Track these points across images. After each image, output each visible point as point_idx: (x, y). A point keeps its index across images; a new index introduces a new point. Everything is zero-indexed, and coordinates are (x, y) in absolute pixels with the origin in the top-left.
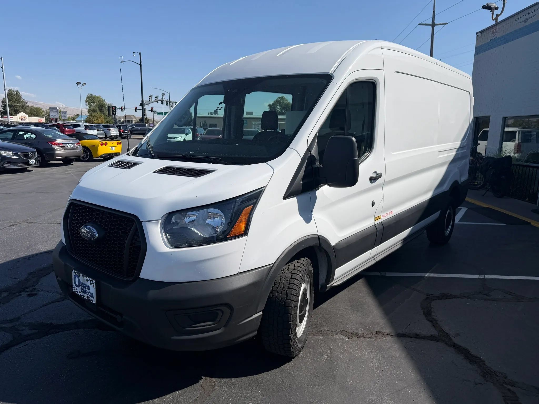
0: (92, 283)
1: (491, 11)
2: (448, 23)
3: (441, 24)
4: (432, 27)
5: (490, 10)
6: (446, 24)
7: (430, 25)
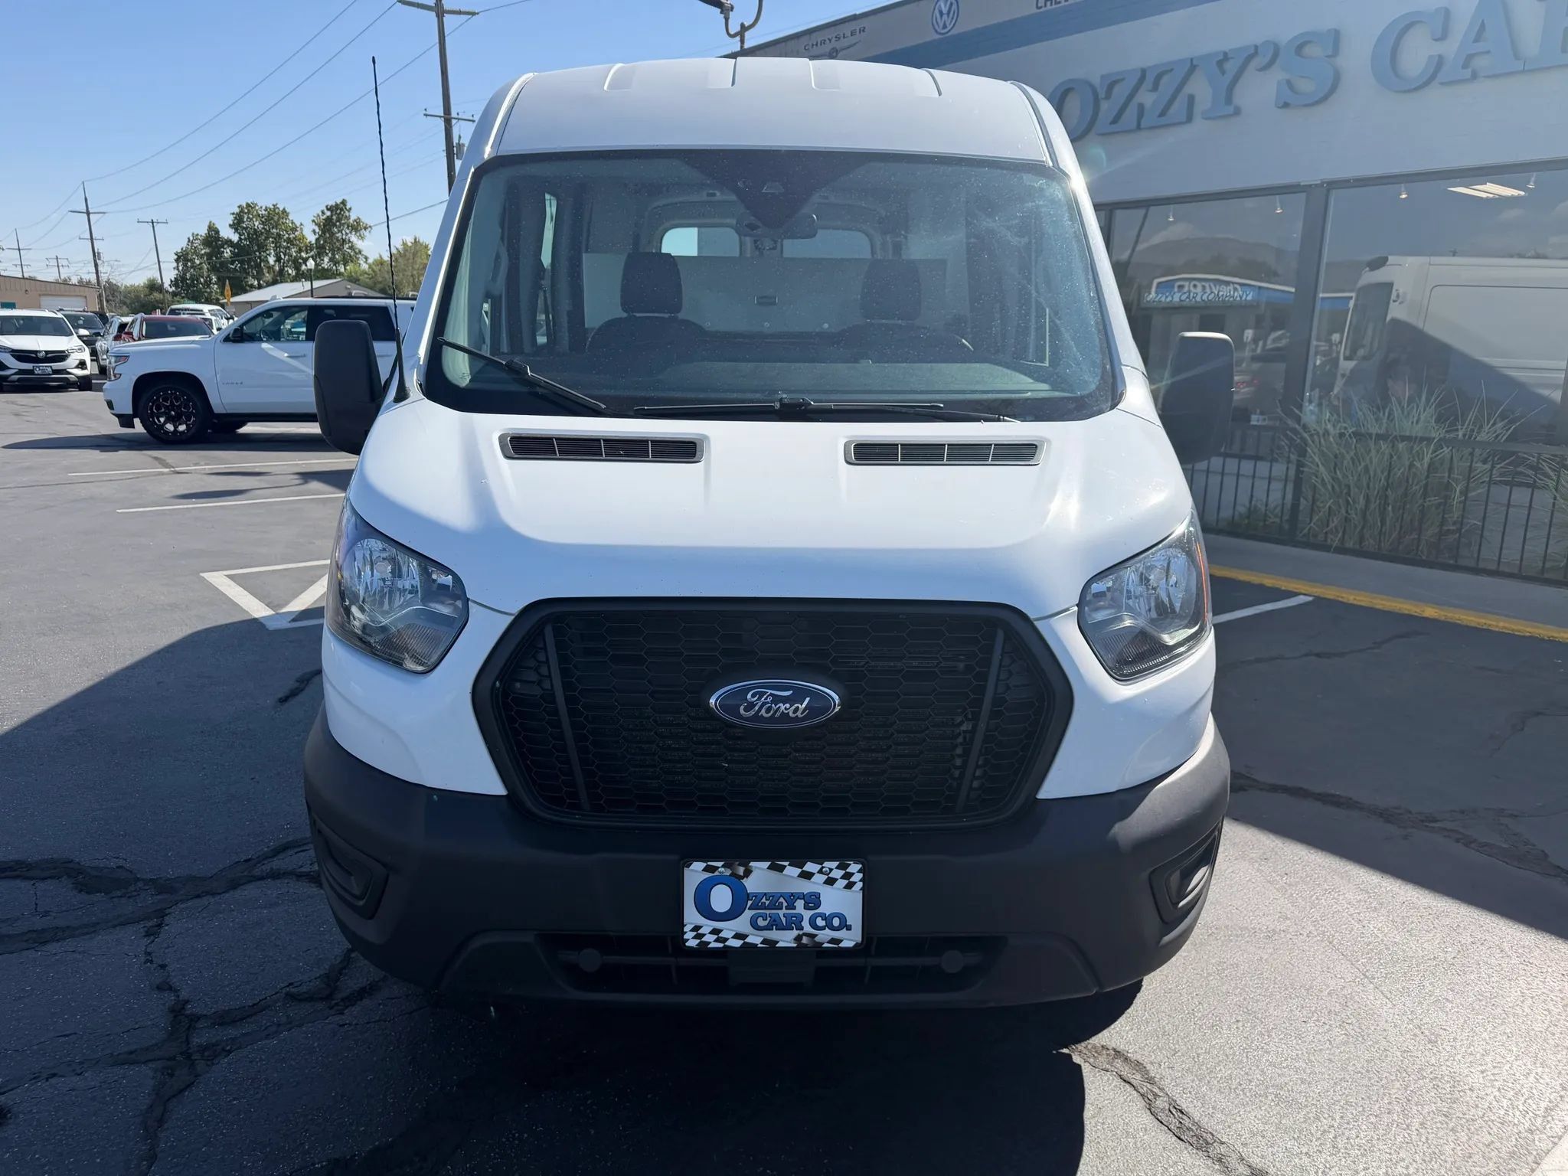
0: (846, 882)
1: (721, 13)
2: (478, 14)
3: (460, 13)
4: (438, 16)
5: (720, 10)
6: (473, 14)
7: (433, 11)
